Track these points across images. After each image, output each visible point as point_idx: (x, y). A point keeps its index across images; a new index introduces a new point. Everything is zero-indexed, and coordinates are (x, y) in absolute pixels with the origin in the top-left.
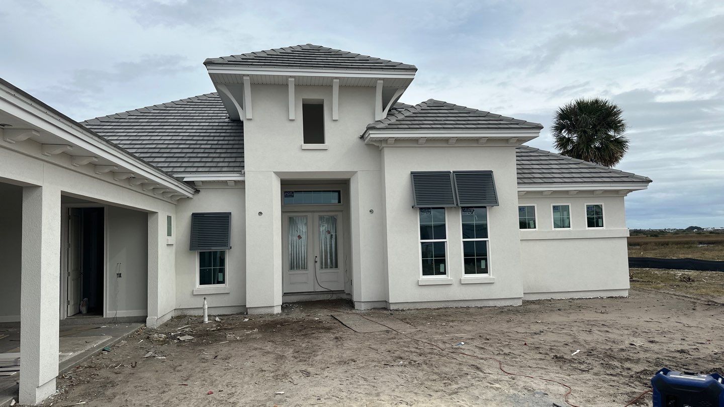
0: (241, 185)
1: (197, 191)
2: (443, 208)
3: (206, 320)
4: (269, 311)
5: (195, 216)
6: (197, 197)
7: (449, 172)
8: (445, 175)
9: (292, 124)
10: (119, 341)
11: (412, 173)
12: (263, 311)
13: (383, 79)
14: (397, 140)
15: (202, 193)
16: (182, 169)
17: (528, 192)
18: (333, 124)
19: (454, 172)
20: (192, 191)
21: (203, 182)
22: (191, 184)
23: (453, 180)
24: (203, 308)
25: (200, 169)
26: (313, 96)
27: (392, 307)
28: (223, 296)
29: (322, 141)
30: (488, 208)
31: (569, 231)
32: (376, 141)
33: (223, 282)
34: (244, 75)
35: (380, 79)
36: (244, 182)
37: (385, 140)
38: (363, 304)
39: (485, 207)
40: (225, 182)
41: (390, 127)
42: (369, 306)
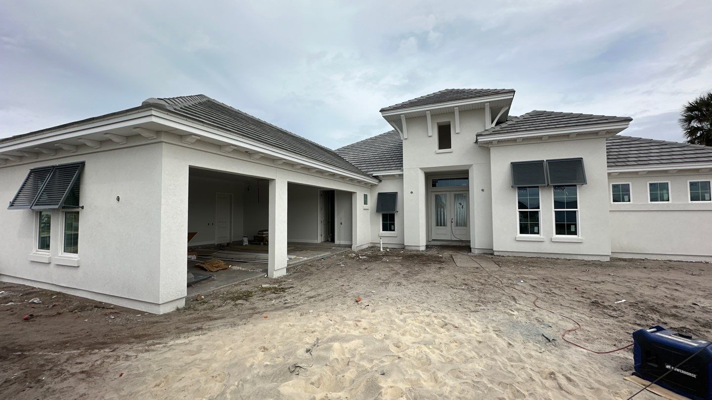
0: (401, 176)
1: (380, 181)
2: (538, 187)
3: (382, 249)
4: (417, 248)
5: (379, 194)
6: (381, 184)
7: (544, 161)
8: (540, 163)
9: (431, 138)
10: (334, 255)
11: (512, 163)
12: (414, 248)
13: (489, 102)
14: (499, 141)
15: (383, 182)
16: (372, 170)
17: (621, 173)
18: (457, 135)
19: (547, 161)
20: (377, 181)
21: (383, 176)
22: (376, 177)
23: (546, 166)
24: (380, 243)
25: (381, 169)
26: (443, 120)
27: (495, 254)
28: (393, 238)
29: (450, 147)
30: (578, 186)
31: (669, 204)
32: (484, 143)
33: (394, 230)
34: (401, 114)
35: (487, 102)
36: (403, 175)
37: (491, 142)
38: (476, 250)
39: (576, 186)
40: (393, 175)
41: (495, 133)
42: (481, 252)
